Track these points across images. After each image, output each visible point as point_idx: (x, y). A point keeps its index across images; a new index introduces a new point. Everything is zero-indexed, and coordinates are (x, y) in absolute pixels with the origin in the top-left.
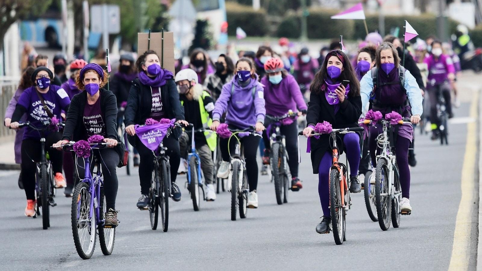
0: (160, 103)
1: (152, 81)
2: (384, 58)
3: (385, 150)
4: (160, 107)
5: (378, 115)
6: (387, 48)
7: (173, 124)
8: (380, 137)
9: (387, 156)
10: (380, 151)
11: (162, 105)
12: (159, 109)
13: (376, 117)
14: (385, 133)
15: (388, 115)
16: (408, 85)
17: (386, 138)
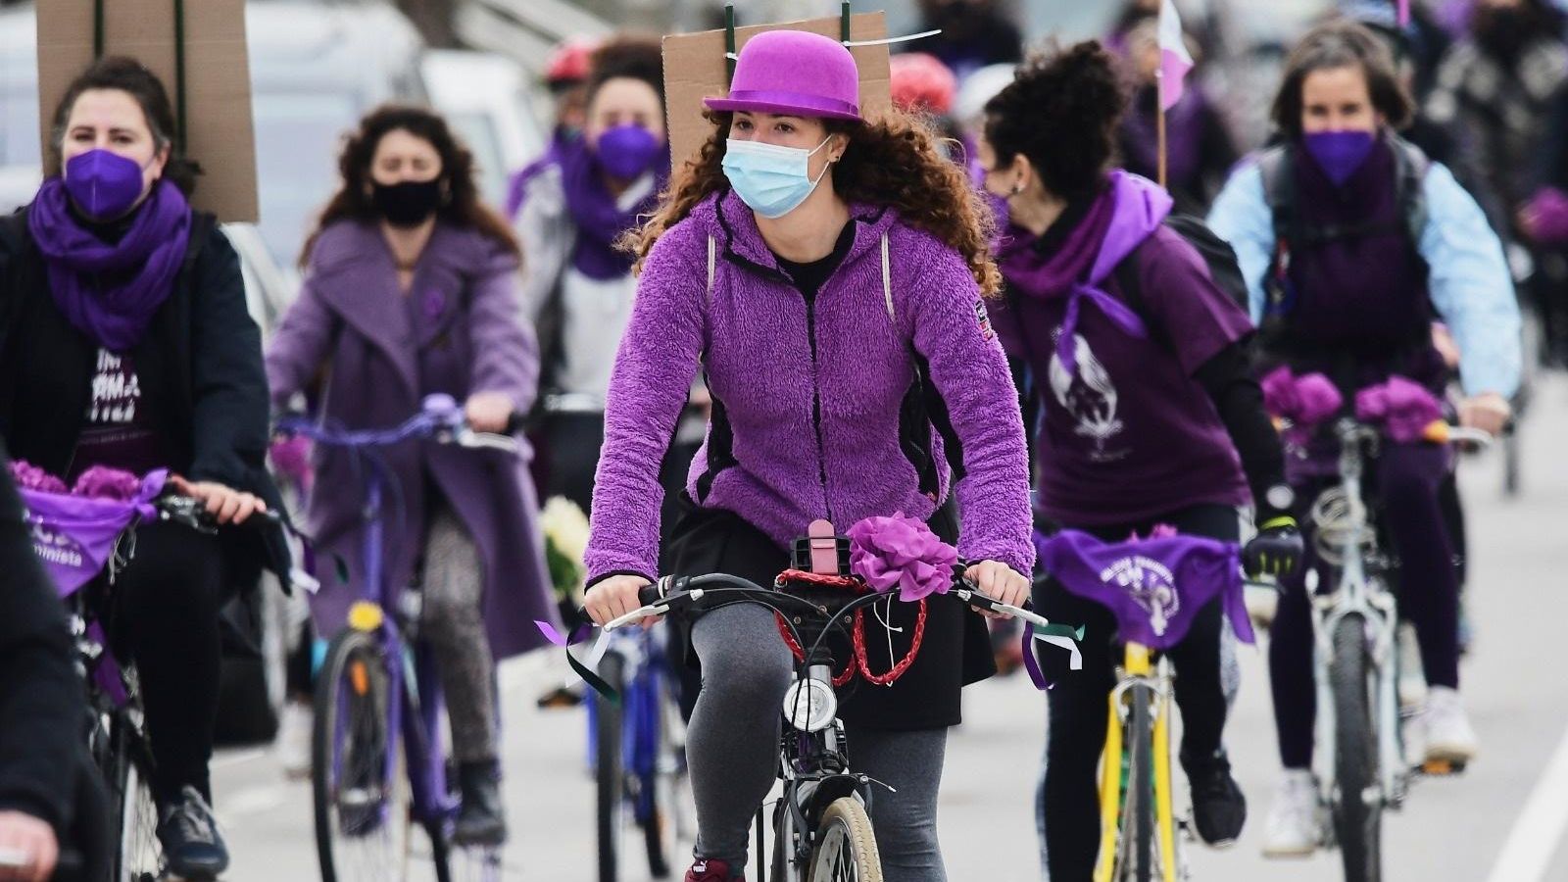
0: (127, 381)
1: (99, 252)
2: (1320, 110)
3: (1353, 572)
4: (121, 402)
5: (1319, 397)
6: (1337, 62)
7: (151, 501)
8: (1326, 507)
9: (1370, 603)
10: (1330, 581)
11: (134, 389)
12: (117, 415)
13: (1309, 403)
14: (1352, 487)
15: (1371, 399)
16: (1440, 240)
17: (1358, 511)
